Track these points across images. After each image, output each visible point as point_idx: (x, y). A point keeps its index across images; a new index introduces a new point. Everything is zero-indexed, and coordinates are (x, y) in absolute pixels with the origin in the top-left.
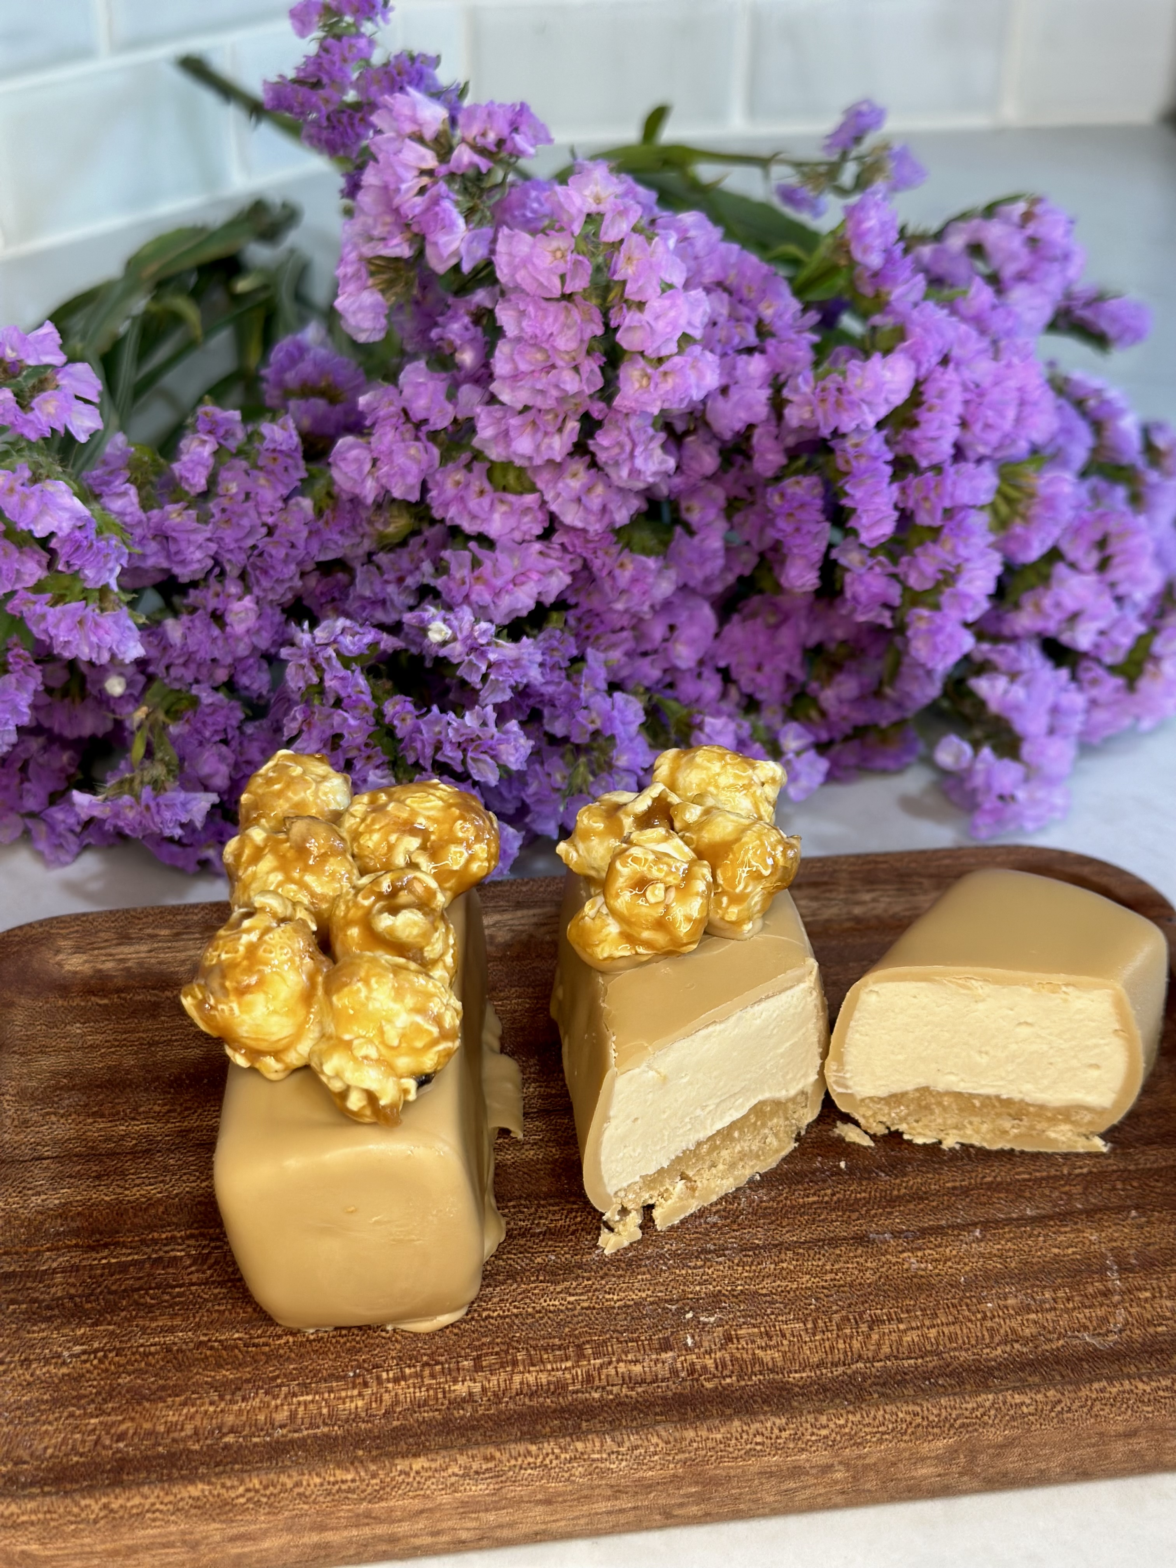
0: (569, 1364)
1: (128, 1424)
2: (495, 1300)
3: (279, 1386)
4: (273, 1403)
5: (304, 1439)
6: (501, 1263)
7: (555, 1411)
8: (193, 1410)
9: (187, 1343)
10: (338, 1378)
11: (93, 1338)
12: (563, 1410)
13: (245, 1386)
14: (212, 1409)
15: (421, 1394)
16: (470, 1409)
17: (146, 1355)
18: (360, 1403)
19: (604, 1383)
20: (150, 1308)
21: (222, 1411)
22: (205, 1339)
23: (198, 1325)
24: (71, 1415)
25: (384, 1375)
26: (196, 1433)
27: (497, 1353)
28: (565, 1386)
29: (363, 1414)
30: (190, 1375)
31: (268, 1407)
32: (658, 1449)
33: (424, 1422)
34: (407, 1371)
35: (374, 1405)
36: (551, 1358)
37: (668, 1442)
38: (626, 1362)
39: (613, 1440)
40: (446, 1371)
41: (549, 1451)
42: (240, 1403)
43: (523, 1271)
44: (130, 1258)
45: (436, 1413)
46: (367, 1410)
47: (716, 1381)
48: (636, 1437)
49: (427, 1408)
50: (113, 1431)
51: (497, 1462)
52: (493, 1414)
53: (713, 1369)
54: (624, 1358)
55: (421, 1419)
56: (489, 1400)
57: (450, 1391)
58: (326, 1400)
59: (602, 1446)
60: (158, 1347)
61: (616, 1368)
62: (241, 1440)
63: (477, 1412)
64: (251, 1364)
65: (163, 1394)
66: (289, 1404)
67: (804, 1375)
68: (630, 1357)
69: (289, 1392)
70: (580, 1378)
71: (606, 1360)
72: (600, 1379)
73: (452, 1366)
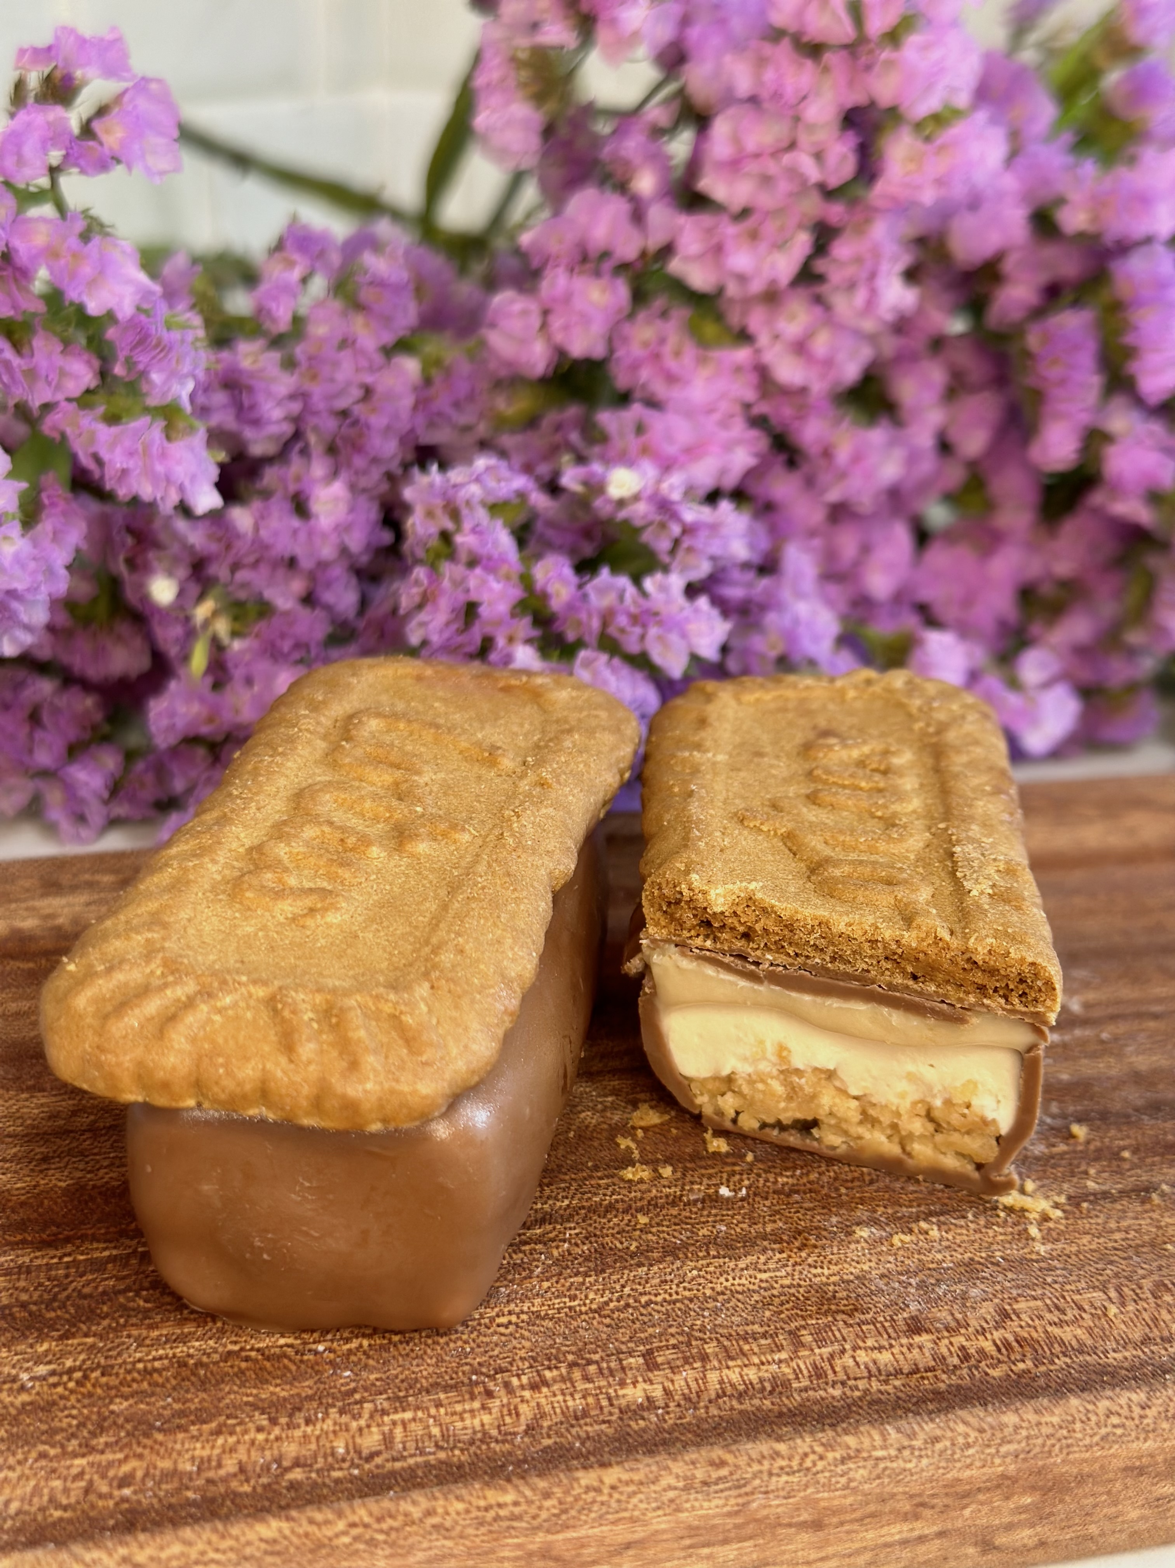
0: (784, 1355)
1: (133, 1464)
2: (655, 1282)
3: (360, 1402)
4: (354, 1425)
5: (412, 1469)
6: (650, 1236)
7: (781, 1415)
8: (232, 1440)
9: (209, 1355)
10: (446, 1388)
11: (63, 1354)
12: (792, 1413)
13: (306, 1405)
14: (261, 1437)
15: (576, 1403)
16: (653, 1418)
17: (146, 1372)
18: (486, 1418)
19: (842, 1376)
20: (146, 1314)
21: (278, 1439)
22: (236, 1348)
24: (43, 1455)
25: (515, 1381)
26: (242, 1469)
27: (674, 1347)
28: (786, 1384)
29: (494, 1432)
30: (220, 1395)
31: (347, 1430)
32: (970, 1440)
33: (588, 1438)
34: (548, 1374)
35: (508, 1420)
36: (756, 1350)
37: (981, 1431)
38: (865, 1349)
39: (899, 1430)
40: (606, 1372)
41: (808, 1450)
42: (303, 1428)
43: (685, 1245)
44: (106, 1253)
45: (604, 1426)
46: (499, 1427)
47: (1005, 1367)
48: (932, 1425)
49: (588, 1420)
50: (111, 1473)
51: (732, 1469)
52: (690, 1424)
53: (995, 1353)
54: (861, 1344)
55: (583, 1435)
56: (679, 1405)
57: (617, 1396)
58: (434, 1417)
59: (885, 1440)
60: (166, 1362)
61: (854, 1357)
62: (314, 1475)
63: (665, 1421)
64: (311, 1377)
65: (183, 1421)
66: (378, 1425)
67: (1127, 1354)
68: (870, 1343)
69: (376, 1410)
70: (805, 1372)
71: (836, 1347)
72: (835, 1372)
73: (613, 1365)
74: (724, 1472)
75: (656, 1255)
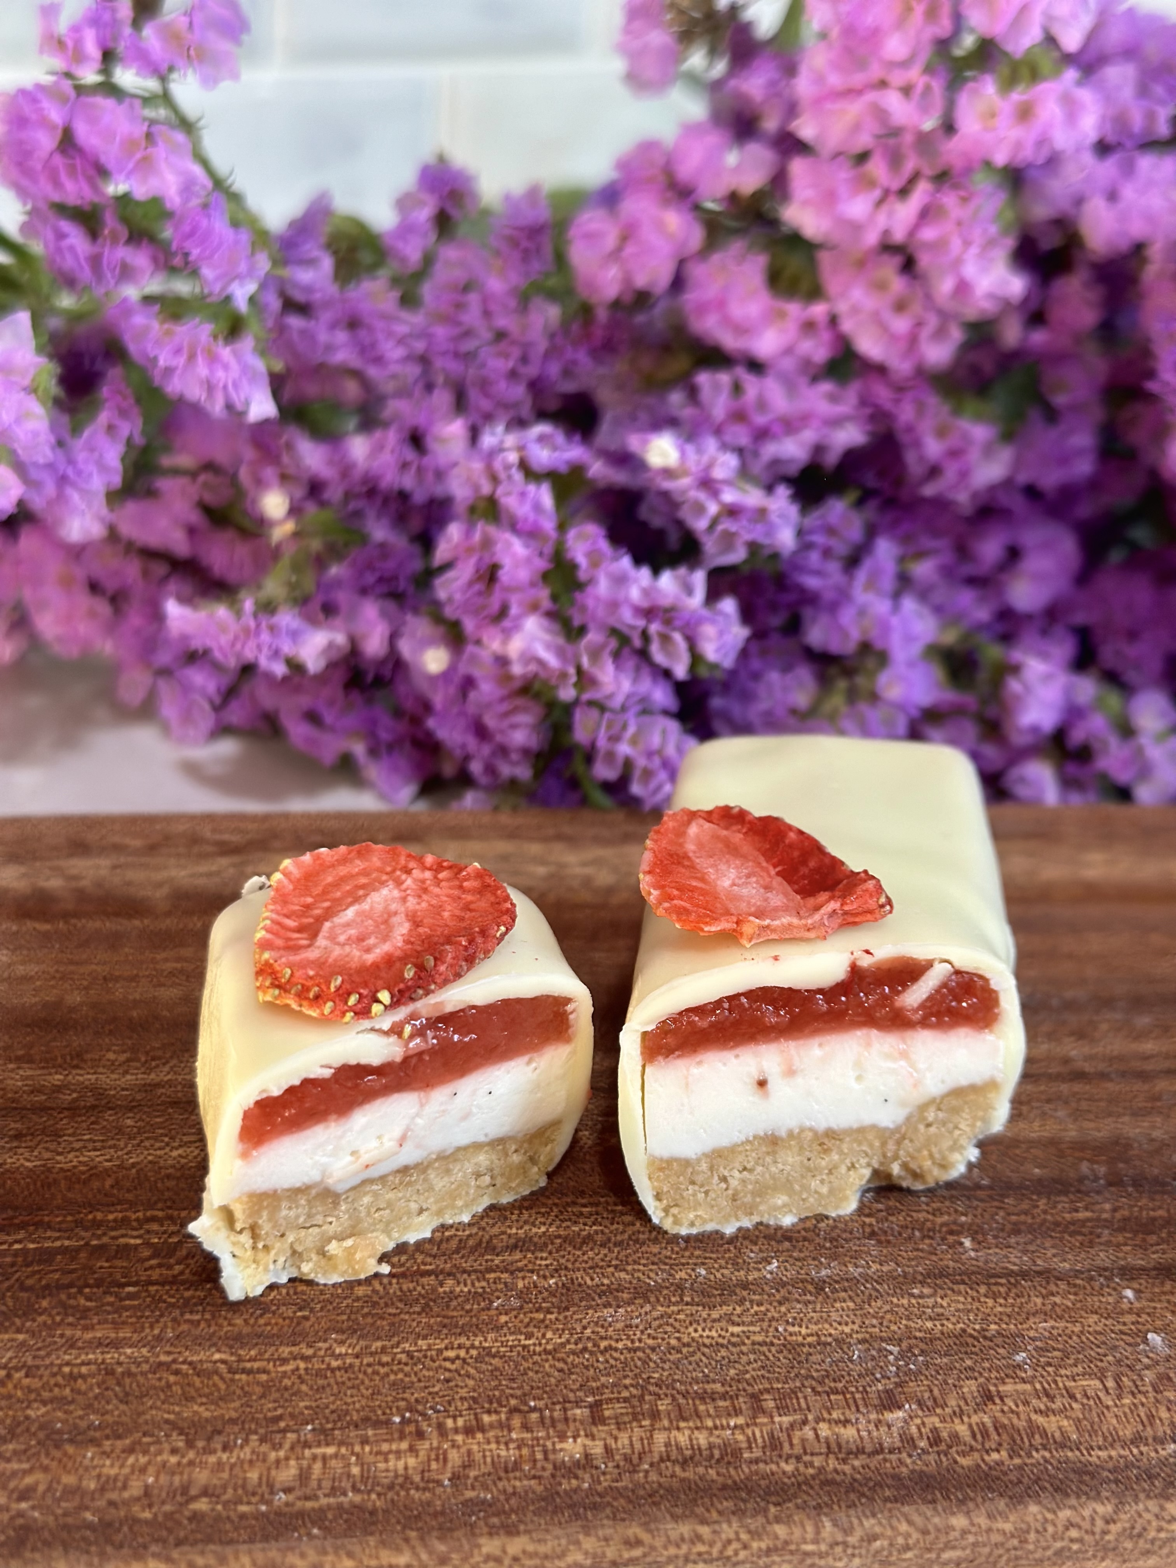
0: (740, 1421)
1: (37, 1476)
2: (620, 1325)
3: (284, 1431)
4: (273, 1455)
5: (322, 1510)
6: (623, 1275)
7: (724, 1487)
8: (143, 1460)
9: (139, 1365)
10: (377, 1424)
12: (736, 1487)
13: (228, 1429)
14: (173, 1460)
15: (509, 1454)
16: (587, 1477)
17: (72, 1377)
18: (412, 1461)
19: (798, 1450)
20: (84, 1313)
21: (191, 1463)
22: (169, 1359)
23: (159, 1339)
25: (450, 1423)
26: (147, 1492)
27: (626, 1400)
28: (737, 1453)
29: (417, 1478)
30: (141, 1408)
31: (264, 1461)
32: (911, 1542)
33: (514, 1494)
34: (486, 1418)
35: (434, 1465)
36: (712, 1411)
37: (925, 1532)
38: (829, 1421)
39: (835, 1524)
40: (548, 1421)
41: (732, 1536)
42: (219, 1454)
43: (659, 1288)
44: (58, 1244)
45: (533, 1482)
46: (423, 1472)
47: (976, 1455)
48: (873, 1521)
49: (518, 1474)
50: (12, 1485)
51: (646, 1550)
52: (626, 1488)
53: (968, 1439)
54: (826, 1415)
55: (510, 1490)
56: (618, 1466)
57: (554, 1451)
58: (357, 1455)
59: (818, 1532)
60: (93, 1367)
61: (815, 1430)
62: (219, 1507)
63: (600, 1483)
64: (239, 1397)
65: (98, 1434)
66: (298, 1459)
67: (1113, 1453)
68: (835, 1415)
69: (299, 1441)
70: (760, 1441)
71: (798, 1417)
72: (791, 1445)
73: (556, 1414)
74: (637, 1552)
75: (625, 1296)
